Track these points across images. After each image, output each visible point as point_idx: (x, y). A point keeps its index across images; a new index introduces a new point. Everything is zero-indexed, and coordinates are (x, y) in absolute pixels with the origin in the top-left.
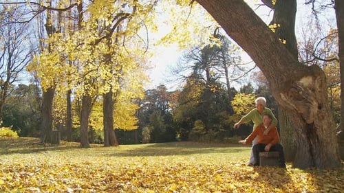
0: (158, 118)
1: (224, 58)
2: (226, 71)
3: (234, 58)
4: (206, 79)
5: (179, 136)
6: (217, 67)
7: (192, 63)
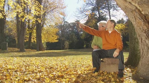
0: (74, 37)
1: (108, 4)
2: (109, 12)
3: (113, 5)
4: (98, 16)
5: (85, 46)
6: (104, 10)
7: (91, 7)
